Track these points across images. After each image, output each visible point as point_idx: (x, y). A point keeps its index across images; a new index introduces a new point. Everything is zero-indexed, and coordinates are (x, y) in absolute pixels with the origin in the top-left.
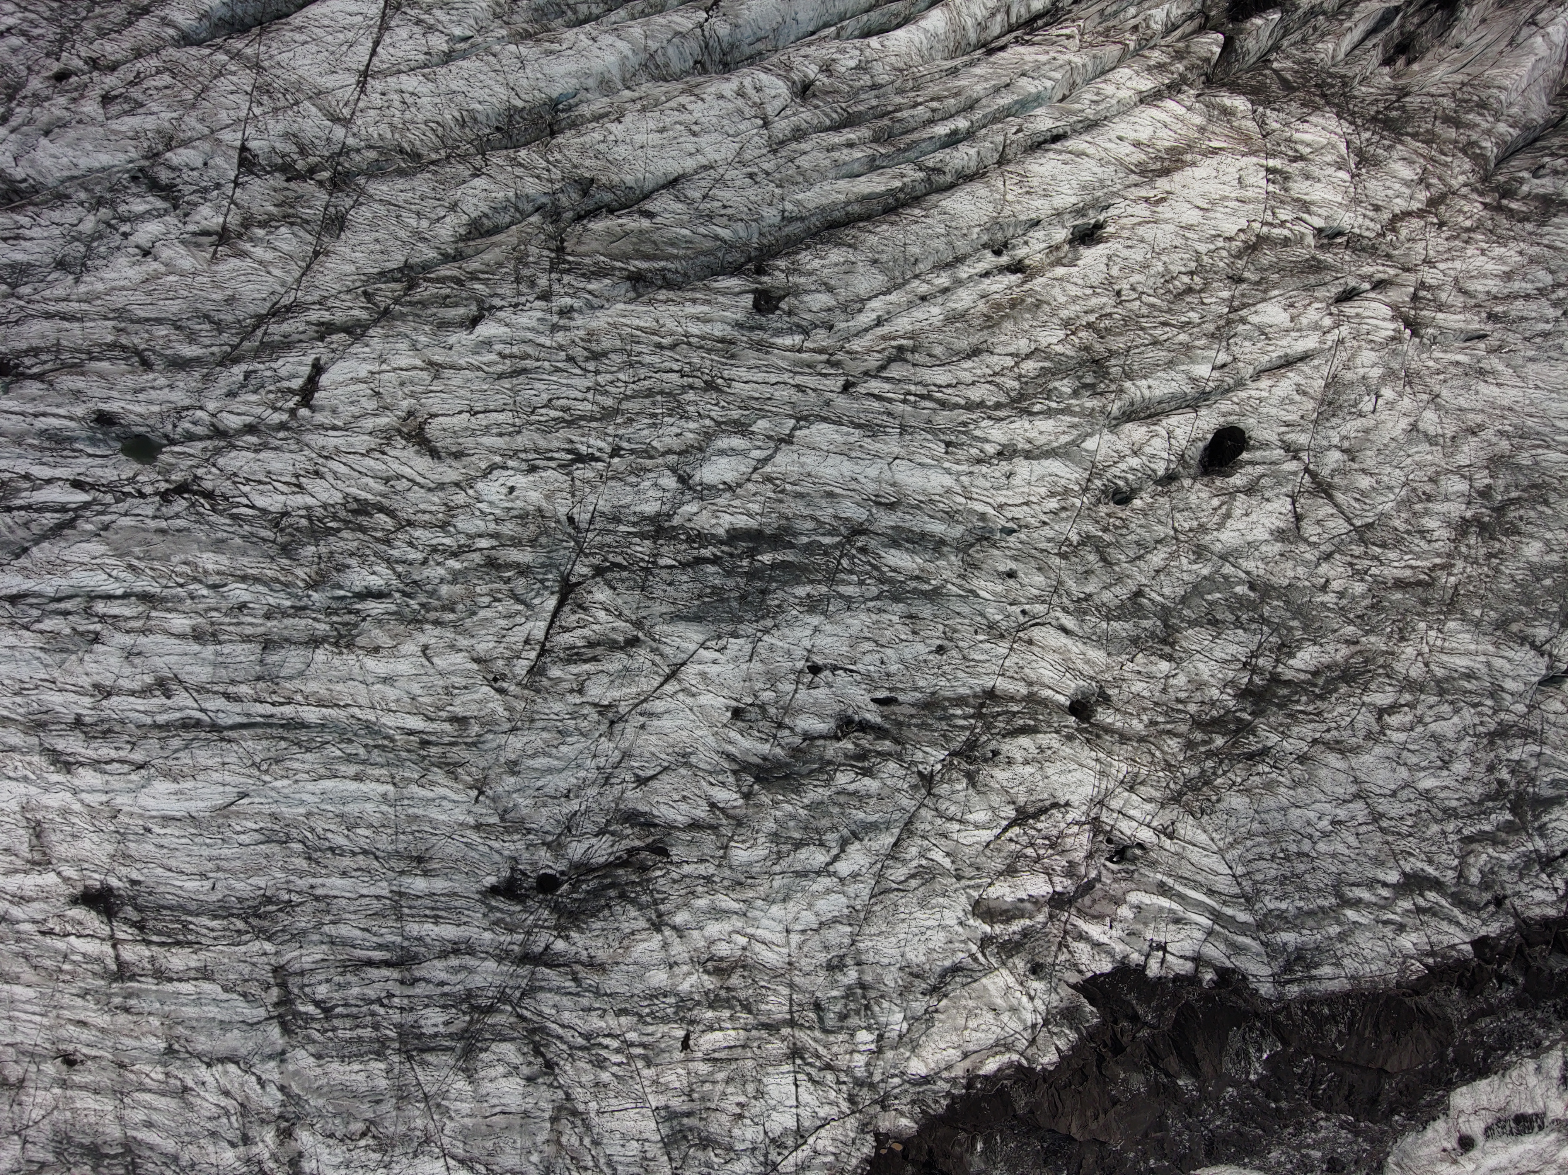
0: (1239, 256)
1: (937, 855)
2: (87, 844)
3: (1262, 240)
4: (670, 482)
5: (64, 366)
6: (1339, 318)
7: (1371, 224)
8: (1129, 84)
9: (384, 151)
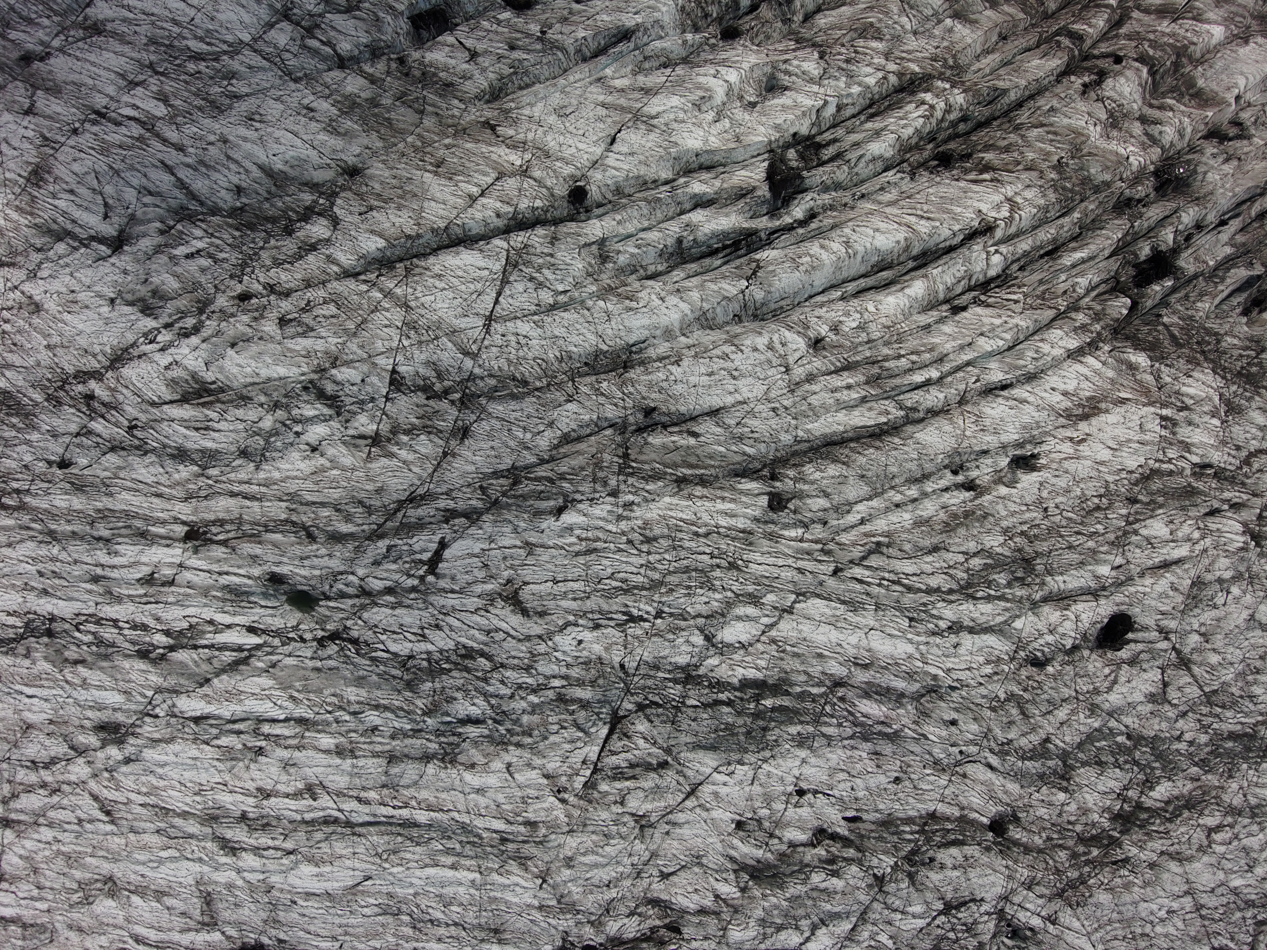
0: (1136, 484)
1: (883, 938)
2: (246, 912)
3: (1155, 472)
4: (698, 640)
5: (245, 535)
6: (1205, 532)
7: (1233, 461)
8: (1060, 343)
9: (501, 379)
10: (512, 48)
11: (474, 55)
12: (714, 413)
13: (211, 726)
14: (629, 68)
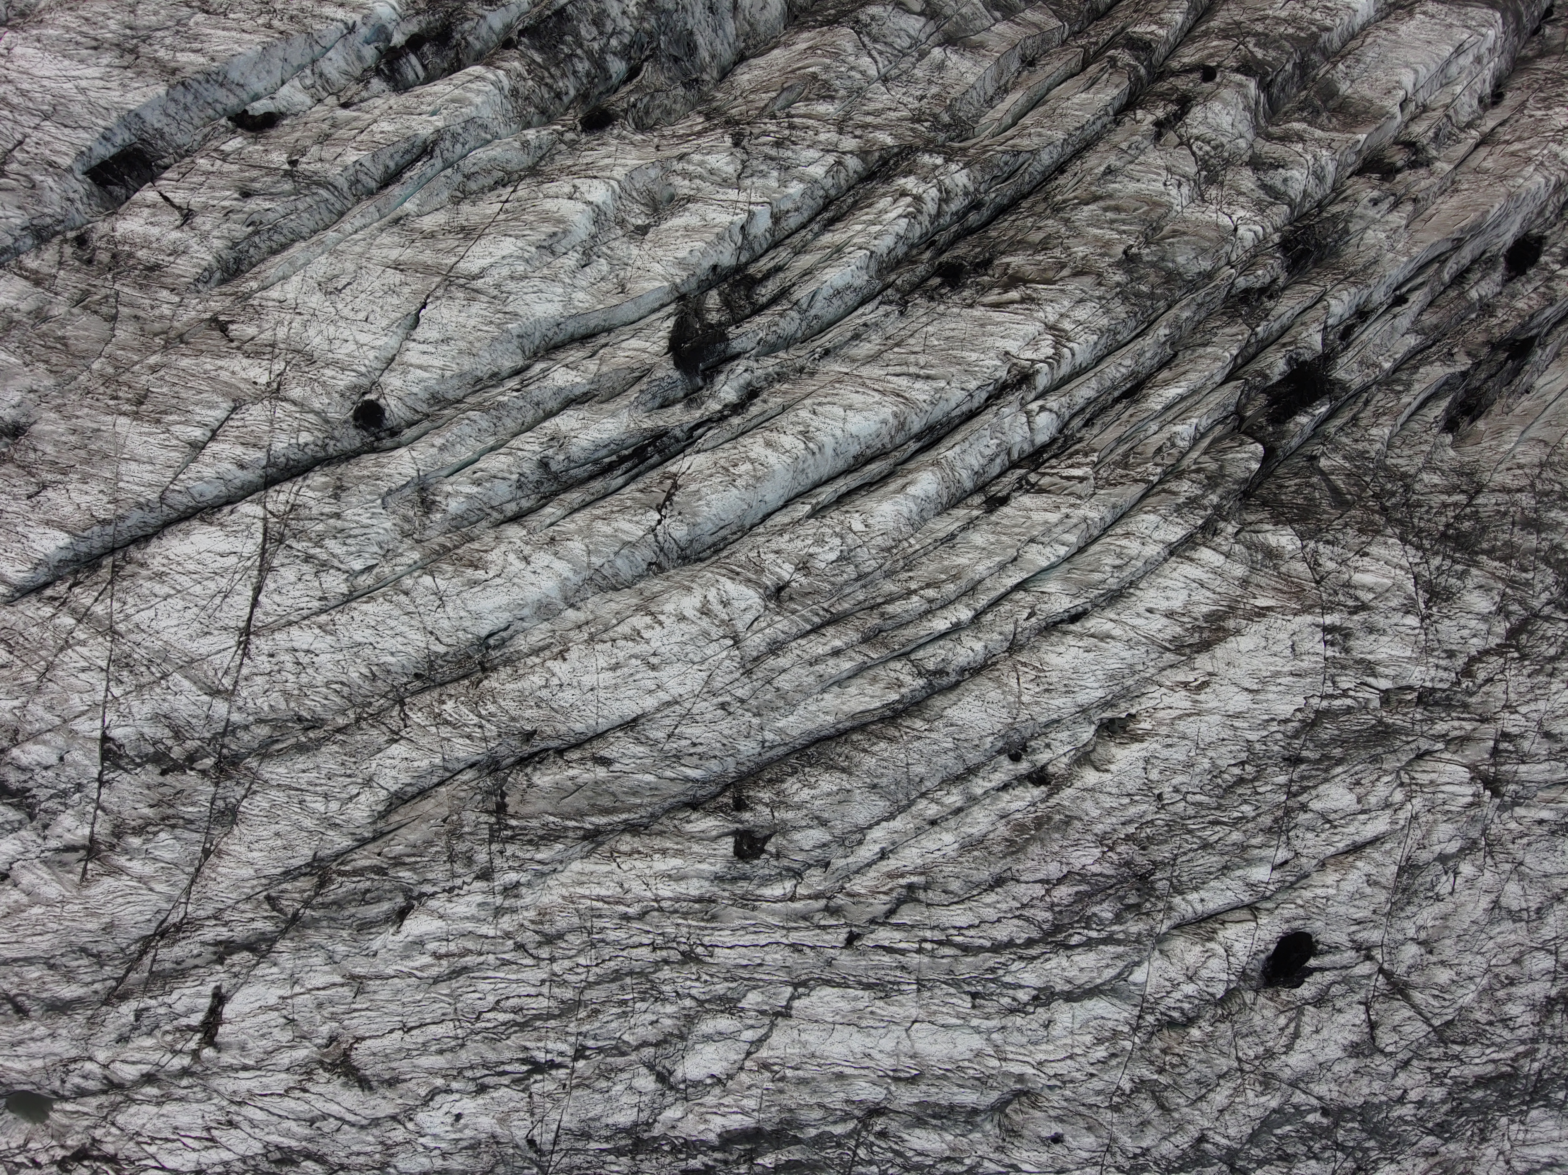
0: (1295, 737)
3: (1323, 715)
4: (646, 1082)
6: (1411, 789)
7: (1445, 675)
8: (1156, 536)
9: (278, 724)
10: (246, 194)
11: (187, 215)
12: (630, 725)
14: (445, 195)
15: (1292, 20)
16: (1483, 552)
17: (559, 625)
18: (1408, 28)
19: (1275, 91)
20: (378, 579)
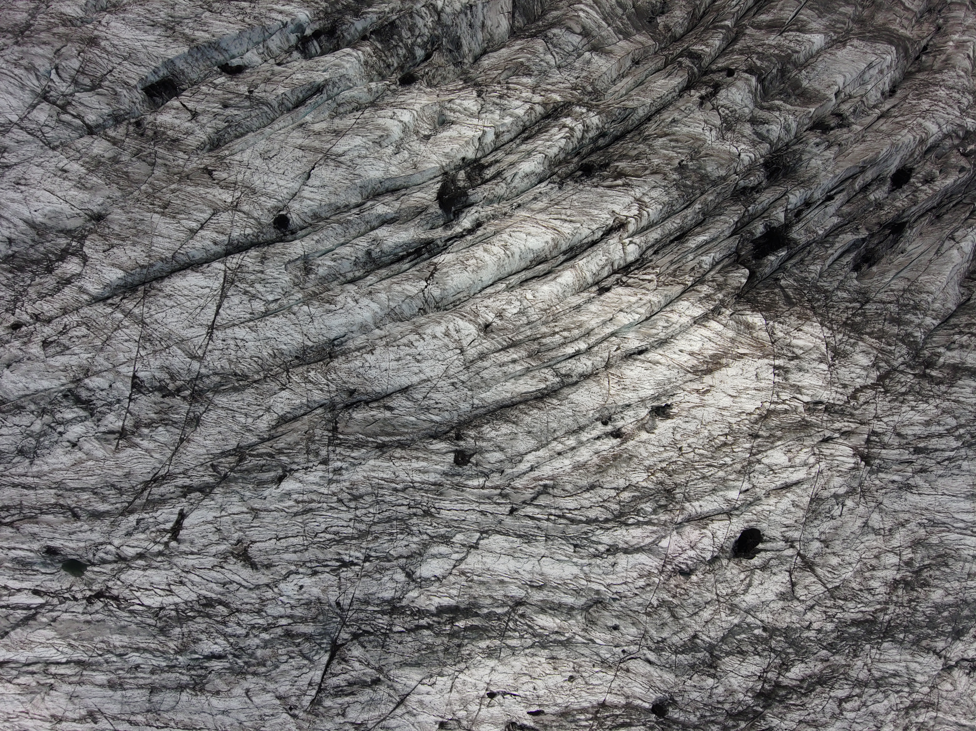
0: (756, 423)
3: (771, 412)
4: (400, 577)
5: (25, 518)
6: (820, 457)
7: (841, 397)
8: (687, 312)
9: (224, 376)
10: (225, 106)
11: (194, 115)
12: (404, 390)
13: (12, 668)
14: (327, 114)
15: (778, 46)
16: (867, 333)
17: (371, 336)
18: (842, 53)
19: (766, 83)
20: (280, 306)
